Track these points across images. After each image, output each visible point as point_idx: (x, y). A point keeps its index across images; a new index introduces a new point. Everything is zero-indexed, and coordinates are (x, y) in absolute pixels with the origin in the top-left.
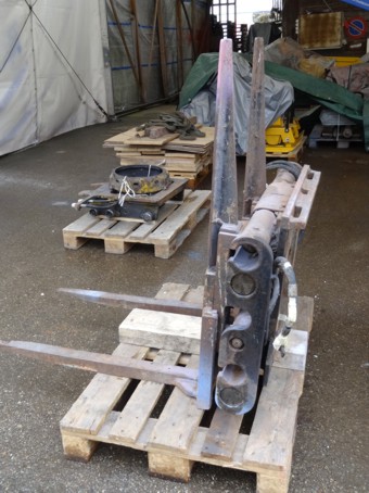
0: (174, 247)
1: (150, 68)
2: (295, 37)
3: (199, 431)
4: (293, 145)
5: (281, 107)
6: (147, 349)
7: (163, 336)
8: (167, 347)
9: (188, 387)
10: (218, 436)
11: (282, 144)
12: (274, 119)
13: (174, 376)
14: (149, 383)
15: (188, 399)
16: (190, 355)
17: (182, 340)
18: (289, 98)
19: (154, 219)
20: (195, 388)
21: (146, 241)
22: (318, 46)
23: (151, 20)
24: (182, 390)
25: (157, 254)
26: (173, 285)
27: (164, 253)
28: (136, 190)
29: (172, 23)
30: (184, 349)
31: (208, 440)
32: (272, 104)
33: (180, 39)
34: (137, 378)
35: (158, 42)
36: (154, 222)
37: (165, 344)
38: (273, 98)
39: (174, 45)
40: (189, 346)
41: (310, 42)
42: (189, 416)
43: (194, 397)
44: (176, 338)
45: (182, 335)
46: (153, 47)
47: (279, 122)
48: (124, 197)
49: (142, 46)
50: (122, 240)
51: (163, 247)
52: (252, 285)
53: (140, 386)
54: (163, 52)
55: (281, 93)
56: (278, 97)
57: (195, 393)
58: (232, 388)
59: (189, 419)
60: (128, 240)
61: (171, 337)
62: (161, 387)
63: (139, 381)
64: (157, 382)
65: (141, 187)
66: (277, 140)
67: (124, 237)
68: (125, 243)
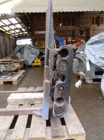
0: (18, 82)
1: (4, 52)
2: (36, 46)
3: (47, 128)
4: (40, 63)
5: (37, 55)
6: (19, 105)
7: (24, 99)
8: (26, 103)
9: (38, 113)
10: (56, 128)
11: (38, 63)
12: (36, 57)
13: (32, 111)
14: (22, 116)
15: (39, 118)
16: (34, 104)
17: (30, 100)
18: (38, 53)
19: (11, 75)
20: (41, 113)
21: (10, 80)
22: (40, 47)
23: (4, 42)
24: (36, 115)
25: (13, 84)
26: (21, 88)
27: (15, 83)
28: (6, 68)
29: (8, 44)
30: (32, 103)
31: (52, 131)
32: (35, 54)
33: (10, 47)
34: (17, 115)
35: (6, 47)
36: (11, 76)
37: (25, 102)
38: (35, 53)
39: (9, 48)
40: (33, 101)
41: (39, 47)
42: (42, 123)
43: (41, 117)
44: (29, 99)
45: (31, 98)
46: (4, 48)
47: (37, 58)
48: (2, 70)
49: (2, 47)
50: (2, 81)
51: (15, 81)
52: (66, 65)
53: (19, 117)
54: (7, 49)
55: (37, 52)
56: (36, 52)
57: (41, 115)
58: (60, 107)
59: (42, 125)
60: (4, 81)
61: (27, 99)
62: (27, 116)
63: (18, 116)
64: (25, 115)
65: (7, 67)
66: (37, 62)
67: (3, 80)
68: (3, 82)
